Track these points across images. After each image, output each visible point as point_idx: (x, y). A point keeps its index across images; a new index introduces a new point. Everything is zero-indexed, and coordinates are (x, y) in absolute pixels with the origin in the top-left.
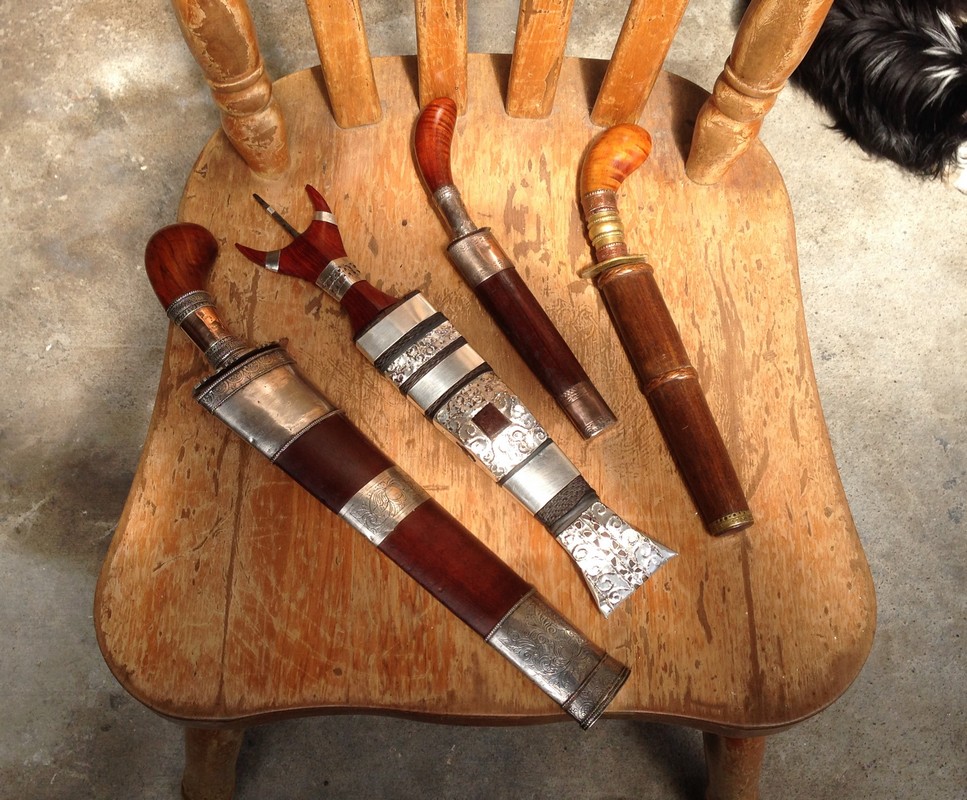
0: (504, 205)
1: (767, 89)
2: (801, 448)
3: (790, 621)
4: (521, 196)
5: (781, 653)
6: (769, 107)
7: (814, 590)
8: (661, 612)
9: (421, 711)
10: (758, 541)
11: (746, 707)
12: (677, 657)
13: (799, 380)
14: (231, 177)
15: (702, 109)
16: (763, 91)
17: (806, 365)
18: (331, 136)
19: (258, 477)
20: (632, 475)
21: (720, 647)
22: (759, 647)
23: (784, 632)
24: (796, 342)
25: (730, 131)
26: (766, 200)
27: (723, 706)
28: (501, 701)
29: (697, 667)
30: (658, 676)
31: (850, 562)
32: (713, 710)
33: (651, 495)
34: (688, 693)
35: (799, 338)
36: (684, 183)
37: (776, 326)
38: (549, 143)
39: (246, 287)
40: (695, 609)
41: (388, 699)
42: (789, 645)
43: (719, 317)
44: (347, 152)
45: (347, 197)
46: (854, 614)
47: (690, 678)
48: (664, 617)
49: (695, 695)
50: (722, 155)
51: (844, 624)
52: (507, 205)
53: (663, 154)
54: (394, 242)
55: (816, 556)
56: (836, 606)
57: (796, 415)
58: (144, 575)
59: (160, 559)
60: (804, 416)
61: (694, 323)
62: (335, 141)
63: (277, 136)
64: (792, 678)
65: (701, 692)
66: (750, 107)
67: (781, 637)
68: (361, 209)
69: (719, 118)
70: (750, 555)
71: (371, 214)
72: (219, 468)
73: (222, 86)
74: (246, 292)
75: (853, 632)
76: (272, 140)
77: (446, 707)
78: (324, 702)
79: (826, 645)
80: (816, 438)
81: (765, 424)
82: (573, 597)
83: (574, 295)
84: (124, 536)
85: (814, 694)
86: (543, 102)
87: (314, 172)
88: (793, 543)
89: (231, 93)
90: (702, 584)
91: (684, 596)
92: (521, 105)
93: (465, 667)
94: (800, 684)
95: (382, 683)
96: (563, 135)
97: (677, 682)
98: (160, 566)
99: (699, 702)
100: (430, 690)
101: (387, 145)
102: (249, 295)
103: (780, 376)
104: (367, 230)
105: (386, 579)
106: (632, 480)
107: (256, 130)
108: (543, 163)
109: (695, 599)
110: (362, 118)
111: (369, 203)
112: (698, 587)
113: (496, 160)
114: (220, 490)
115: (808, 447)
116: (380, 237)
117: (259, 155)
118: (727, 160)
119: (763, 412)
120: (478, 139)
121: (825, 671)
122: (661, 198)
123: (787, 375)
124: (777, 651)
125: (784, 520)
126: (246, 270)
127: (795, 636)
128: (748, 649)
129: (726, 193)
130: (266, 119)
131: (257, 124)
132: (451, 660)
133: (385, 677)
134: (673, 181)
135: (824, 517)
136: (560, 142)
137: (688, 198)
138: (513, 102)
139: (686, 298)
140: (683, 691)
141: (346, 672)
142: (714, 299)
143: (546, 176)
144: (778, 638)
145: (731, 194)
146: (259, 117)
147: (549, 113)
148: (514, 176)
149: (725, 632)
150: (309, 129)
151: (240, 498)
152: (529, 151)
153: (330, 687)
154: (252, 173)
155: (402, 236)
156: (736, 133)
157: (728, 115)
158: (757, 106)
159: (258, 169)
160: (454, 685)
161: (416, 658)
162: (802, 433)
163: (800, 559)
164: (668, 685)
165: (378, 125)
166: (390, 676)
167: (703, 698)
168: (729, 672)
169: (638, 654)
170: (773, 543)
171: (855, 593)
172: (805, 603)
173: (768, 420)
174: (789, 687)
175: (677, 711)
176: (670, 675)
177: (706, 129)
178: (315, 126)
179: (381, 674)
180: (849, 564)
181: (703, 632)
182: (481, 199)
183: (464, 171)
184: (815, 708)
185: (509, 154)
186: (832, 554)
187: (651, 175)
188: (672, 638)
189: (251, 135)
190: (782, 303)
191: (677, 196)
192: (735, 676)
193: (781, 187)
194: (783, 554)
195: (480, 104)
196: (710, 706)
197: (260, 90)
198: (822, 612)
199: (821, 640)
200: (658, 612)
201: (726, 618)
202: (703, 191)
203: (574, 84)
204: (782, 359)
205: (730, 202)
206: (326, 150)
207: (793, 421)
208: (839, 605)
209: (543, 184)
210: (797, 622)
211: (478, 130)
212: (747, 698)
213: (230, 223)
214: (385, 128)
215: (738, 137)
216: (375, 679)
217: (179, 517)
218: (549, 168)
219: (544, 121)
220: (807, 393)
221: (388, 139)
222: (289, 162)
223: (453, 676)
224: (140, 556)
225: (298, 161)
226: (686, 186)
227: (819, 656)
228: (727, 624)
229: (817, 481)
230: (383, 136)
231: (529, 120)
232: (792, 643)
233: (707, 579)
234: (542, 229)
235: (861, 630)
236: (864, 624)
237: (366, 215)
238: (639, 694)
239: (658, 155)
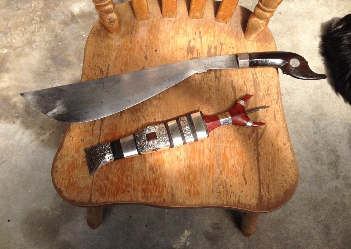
0: (187, 46)
1: (272, 9)
2: (277, 124)
3: (272, 179)
4: (192, 43)
5: (268, 189)
6: (272, 15)
7: (279, 169)
8: (231, 175)
9: (154, 205)
10: (262, 153)
11: (257, 206)
12: (236, 189)
13: (277, 102)
14: (102, 35)
15: (250, 16)
16: (270, 10)
17: (280, 98)
18: (134, 23)
19: (106, 129)
20: (224, 131)
21: (249, 186)
22: (261, 187)
23: (270, 182)
24: (276, 91)
25: (259, 23)
26: (269, 46)
27: (250, 205)
28: (180, 202)
29: (242, 193)
30: (229, 195)
31: (291, 160)
32: (246, 207)
33: (229, 137)
34: (239, 201)
35: (278, 89)
36: (243, 40)
37: (271, 85)
38: (202, 27)
39: (105, 69)
40: (242, 174)
41: (144, 201)
42: (271, 186)
43: (253, 82)
44: (139, 28)
45: (138, 42)
46: (292, 177)
47: (239, 196)
48: (232, 176)
49: (241, 201)
50: (256, 31)
51: (289, 180)
52: (188, 46)
53: (237, 31)
54: (152, 57)
55: (281, 158)
56: (286, 174)
57: (276, 113)
58: (68, 159)
59: (74, 154)
60: (278, 114)
61: (245, 84)
62: (135, 25)
63: (116, 22)
64: (272, 197)
65: (243, 200)
66: (266, 15)
67: (269, 183)
68: (143, 46)
69: (256, 19)
70: (260, 157)
71: (146, 48)
72: (94, 126)
73: (98, 4)
74: (105, 71)
75: (291, 183)
76: (115, 23)
77: (162, 204)
78: (124, 201)
79: (283, 186)
80: (282, 121)
81: (266, 116)
82: (204, 169)
83: (208, 74)
84: (63, 147)
85: (278, 202)
86: (201, 14)
87: (128, 34)
88: (273, 154)
89: (101, 7)
90: (244, 166)
91: (239, 170)
92: (194, 14)
93: (169, 191)
94: (274, 199)
95: (142, 195)
96: (206, 24)
97: (235, 197)
98: (73, 157)
99: (242, 204)
100: (157, 198)
101: (152, 26)
102: (106, 72)
103: (271, 101)
104: (144, 52)
105: (145, 162)
106: (223, 133)
107: (109, 20)
108: (200, 33)
109: (242, 171)
110: (144, 17)
111: (145, 44)
112: (243, 167)
113: (185, 32)
114: (94, 133)
115: (279, 124)
116: (148, 55)
117: (111, 28)
118: (258, 32)
119: (265, 112)
120: (180, 25)
121: (282, 195)
122: (236, 45)
123: (274, 101)
124: (267, 188)
125: (271, 147)
126: (106, 64)
127: (273, 183)
128: (258, 188)
129: (257, 43)
130: (113, 16)
131: (110, 17)
132: (164, 189)
133: (143, 193)
134: (240, 39)
135: (283, 146)
136: (205, 26)
137: (244, 45)
138: (191, 13)
139: (242, 76)
140: (237, 200)
141: (131, 192)
142: (251, 76)
143: (200, 37)
144: (268, 184)
145: (258, 44)
146: (110, 15)
147: (202, 17)
148: (190, 37)
149: (251, 181)
150: (127, 21)
151: (100, 136)
152: (196, 29)
153: (126, 196)
154: (109, 34)
155: (155, 55)
156: (261, 24)
157: (258, 18)
158: (268, 15)
159: (111, 33)
160: (165, 197)
161: (153, 188)
162: (277, 119)
163: (275, 159)
164: (233, 198)
165: (149, 20)
166: (145, 193)
167: (244, 203)
168: (252, 195)
169: (223, 188)
170: (267, 154)
171: (292, 170)
172: (276, 173)
173: (267, 115)
174: (271, 200)
175: (235, 207)
176: (233, 195)
177: (251, 22)
178: (129, 20)
179: (142, 193)
180: (291, 161)
181: (244, 181)
182: (180, 44)
183: (175, 35)
184: (279, 207)
185: (189, 30)
186: (285, 157)
187: (233, 37)
188: (234, 183)
189: (108, 21)
190: (273, 78)
191: (241, 44)
192: (254, 196)
193: (274, 42)
194: (270, 157)
195: (181, 14)
196: (246, 205)
197: (110, 6)
198: (281, 176)
199: (281, 185)
200: (230, 175)
201: (251, 178)
202: (249, 43)
203: (210, 8)
204: (272, 96)
205: (257, 46)
206: (132, 28)
207: (275, 115)
208: (287, 174)
209: (200, 39)
210: (274, 179)
211: (180, 22)
212: (257, 203)
213: (101, 49)
214: (151, 21)
215: (262, 25)
216: (140, 194)
217: (80, 141)
218: (202, 35)
219: (201, 20)
220: (279, 107)
221: (152, 24)
222: (120, 31)
223: (165, 193)
224: (67, 153)
225: (123, 30)
226: (244, 41)
227: (280, 189)
228: (252, 179)
229: (282, 134)
230: (150, 23)
231: (196, 19)
232: (272, 185)
233: (246, 165)
234: (199, 53)
235: (294, 182)
236: (295, 180)
237: (144, 48)
238: (223, 200)
239: (236, 31)
